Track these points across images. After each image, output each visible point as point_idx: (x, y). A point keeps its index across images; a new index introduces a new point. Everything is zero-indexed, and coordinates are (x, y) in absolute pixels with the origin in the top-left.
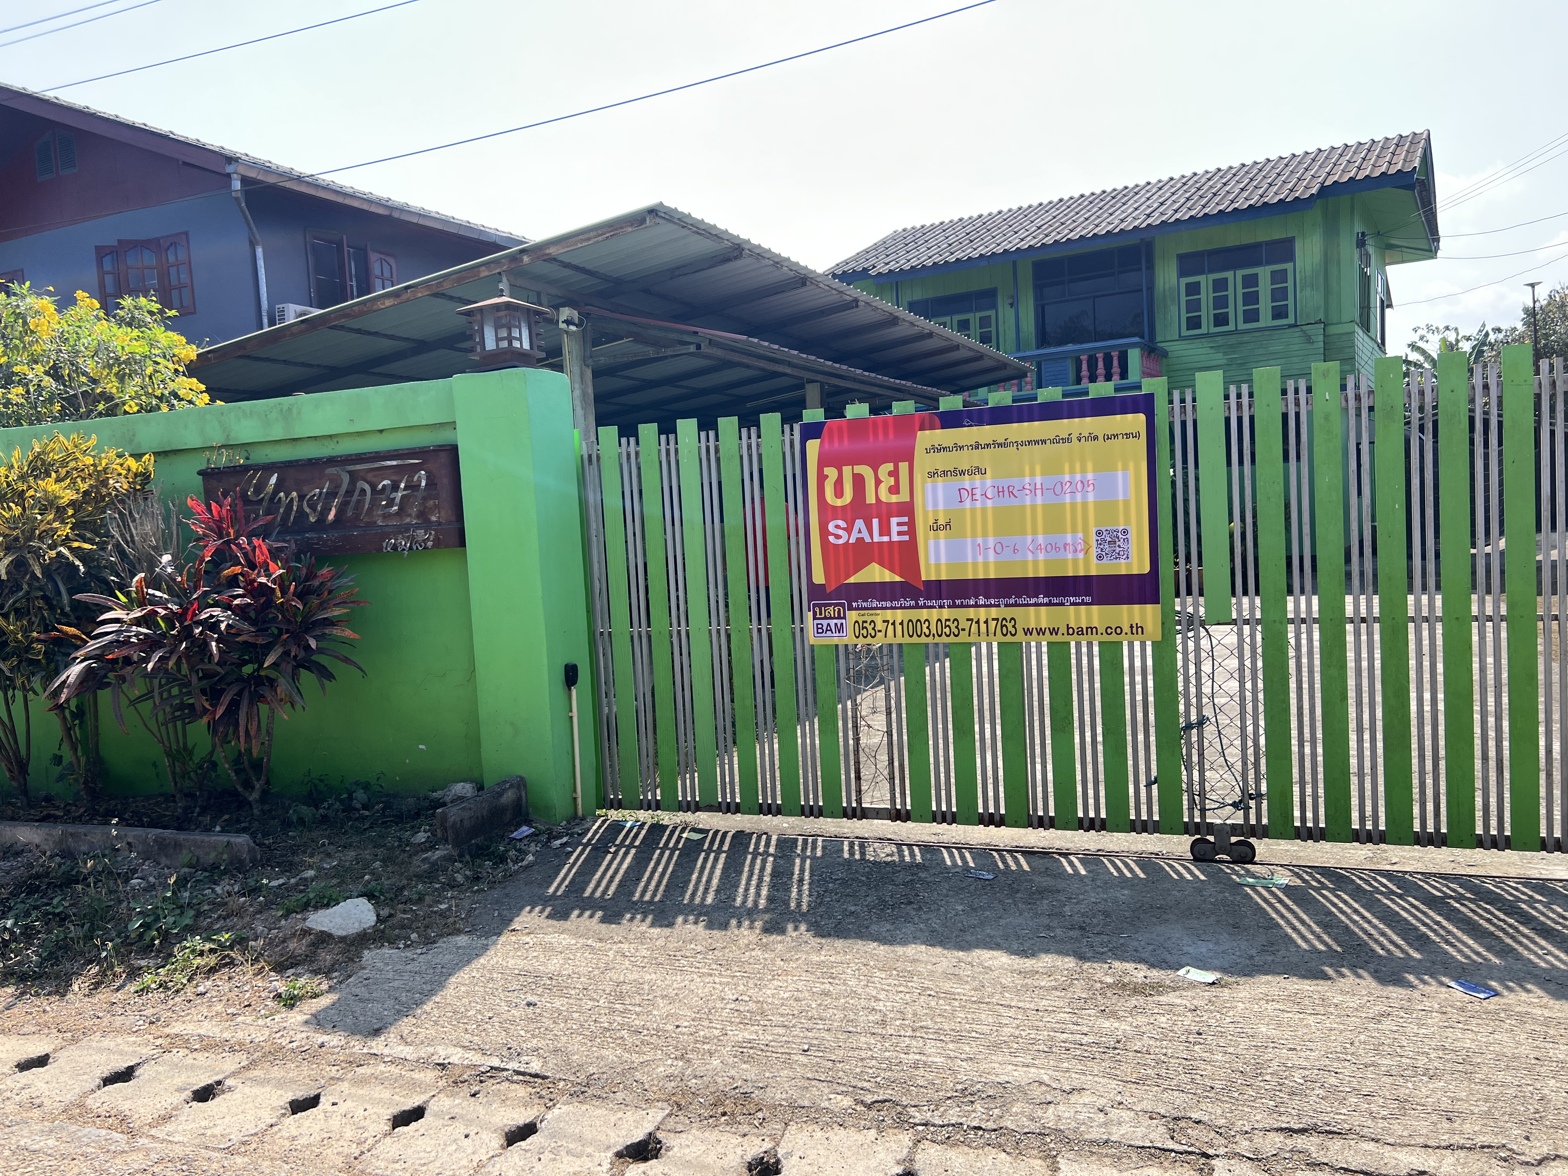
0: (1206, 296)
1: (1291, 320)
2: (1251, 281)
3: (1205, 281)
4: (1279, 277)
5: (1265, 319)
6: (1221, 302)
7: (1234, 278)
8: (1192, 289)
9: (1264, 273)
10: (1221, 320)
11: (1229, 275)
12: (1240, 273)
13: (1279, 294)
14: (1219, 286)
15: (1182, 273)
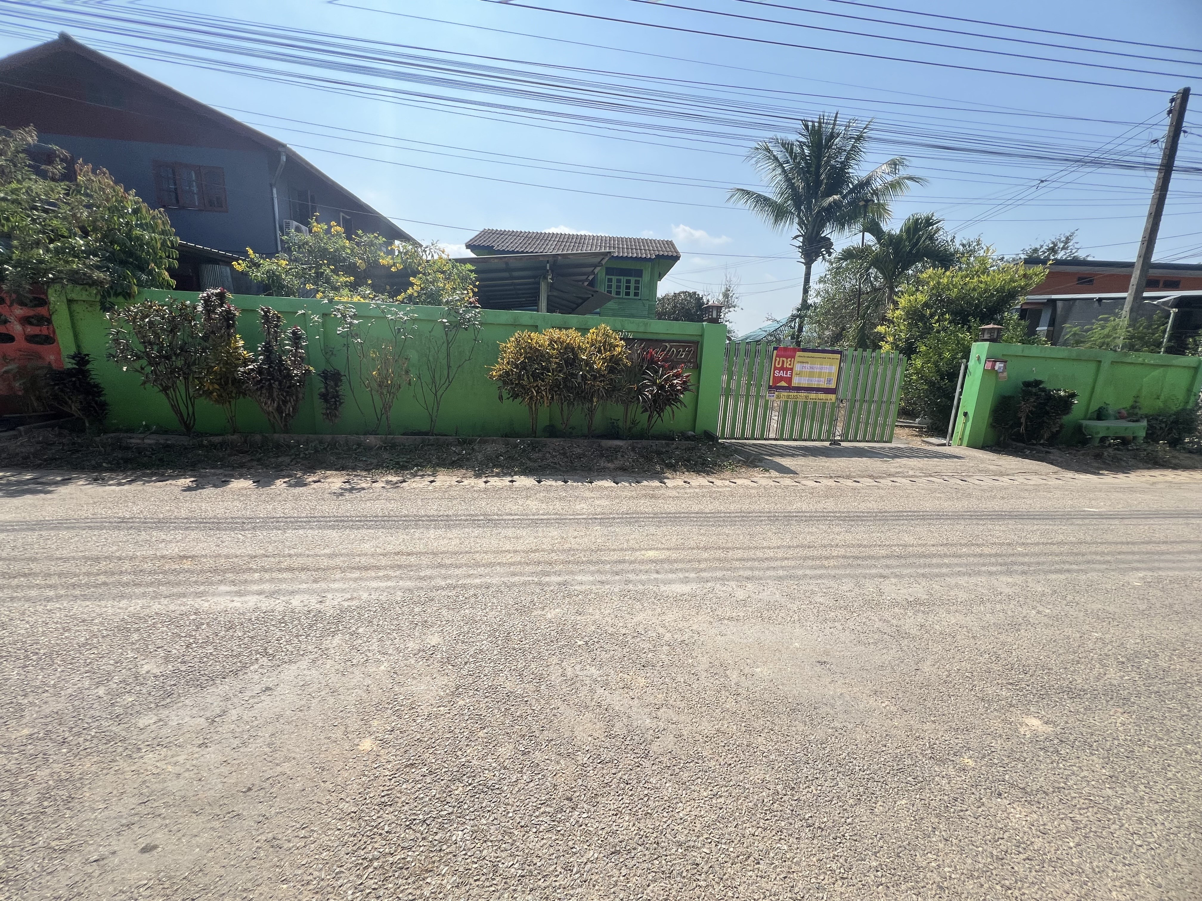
0: (614, 284)
1: (639, 297)
2: (628, 281)
3: (614, 278)
4: (637, 282)
5: (632, 296)
6: (618, 287)
7: (624, 279)
8: (610, 280)
9: (633, 279)
10: (618, 293)
11: (622, 278)
12: (626, 278)
13: (637, 288)
14: (619, 281)
15: (607, 274)
